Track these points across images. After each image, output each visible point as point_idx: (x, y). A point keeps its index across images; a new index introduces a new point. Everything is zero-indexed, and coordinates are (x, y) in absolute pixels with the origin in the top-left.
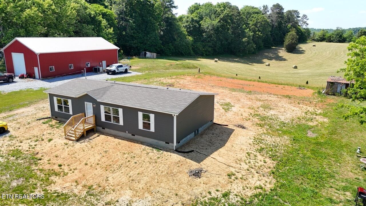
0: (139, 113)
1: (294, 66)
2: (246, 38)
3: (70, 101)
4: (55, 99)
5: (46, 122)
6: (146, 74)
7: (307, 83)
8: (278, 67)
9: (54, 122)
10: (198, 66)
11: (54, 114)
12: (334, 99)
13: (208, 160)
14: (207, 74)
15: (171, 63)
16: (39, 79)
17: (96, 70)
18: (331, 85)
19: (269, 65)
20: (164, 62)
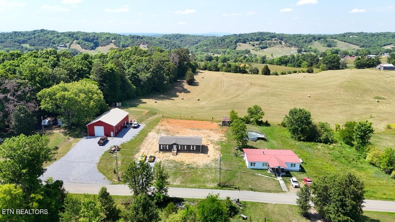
0: (191, 146)
1: (198, 99)
2: (166, 82)
3: (168, 146)
4: (161, 146)
5: (159, 153)
6: (147, 124)
7: (213, 118)
8: (189, 99)
9: (161, 152)
10: (156, 111)
11: (160, 150)
12: (226, 128)
13: (208, 153)
14: (167, 118)
15: (143, 112)
16: (114, 137)
17: (126, 127)
18: (224, 122)
19: (183, 99)
20: (138, 112)
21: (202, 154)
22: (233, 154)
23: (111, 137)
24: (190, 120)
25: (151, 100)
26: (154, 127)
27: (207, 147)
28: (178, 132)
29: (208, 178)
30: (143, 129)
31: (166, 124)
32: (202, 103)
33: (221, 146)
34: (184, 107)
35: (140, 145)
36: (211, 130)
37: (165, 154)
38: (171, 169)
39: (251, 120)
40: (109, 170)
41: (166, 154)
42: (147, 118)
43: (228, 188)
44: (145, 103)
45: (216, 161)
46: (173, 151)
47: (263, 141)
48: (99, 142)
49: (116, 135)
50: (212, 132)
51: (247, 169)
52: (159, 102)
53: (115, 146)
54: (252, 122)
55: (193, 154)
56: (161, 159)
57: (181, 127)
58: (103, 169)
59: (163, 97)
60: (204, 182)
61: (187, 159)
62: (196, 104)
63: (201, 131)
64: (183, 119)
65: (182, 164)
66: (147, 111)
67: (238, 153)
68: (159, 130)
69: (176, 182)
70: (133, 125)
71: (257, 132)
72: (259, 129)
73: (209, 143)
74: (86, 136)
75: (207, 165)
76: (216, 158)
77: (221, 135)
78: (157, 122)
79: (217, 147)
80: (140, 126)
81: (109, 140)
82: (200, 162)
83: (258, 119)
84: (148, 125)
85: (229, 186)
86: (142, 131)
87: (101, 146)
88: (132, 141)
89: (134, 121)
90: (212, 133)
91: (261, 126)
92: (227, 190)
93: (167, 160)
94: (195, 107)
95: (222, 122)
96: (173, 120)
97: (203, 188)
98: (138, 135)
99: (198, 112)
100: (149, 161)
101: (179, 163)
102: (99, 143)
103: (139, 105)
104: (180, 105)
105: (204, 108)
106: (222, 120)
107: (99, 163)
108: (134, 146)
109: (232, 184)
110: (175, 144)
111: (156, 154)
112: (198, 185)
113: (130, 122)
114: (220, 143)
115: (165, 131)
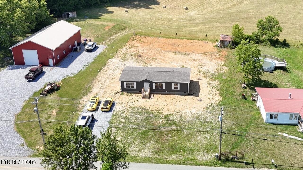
0: (173, 84)
1: (185, 7)
3: (135, 83)
4: (125, 83)
5: (122, 94)
6: (109, 46)
7: (206, 36)
8: (173, 8)
9: (125, 93)
10: (124, 25)
11: (123, 90)
12: (226, 51)
13: (200, 95)
14: (140, 34)
15: (106, 26)
16: (54, 66)
17: (76, 50)
18: (222, 42)
19: (165, 7)
20: (98, 25)
21: (190, 97)
22: (239, 95)
23: (49, 66)
24: (173, 38)
25: (121, 8)
26: (119, 50)
27: (197, 83)
28: (154, 58)
29: (200, 142)
30: (102, 54)
31: (138, 45)
32: (192, 13)
33: (220, 81)
34: (165, 19)
35: (92, 81)
36: (204, 54)
37: (130, 98)
38: (138, 124)
39: (262, 39)
40: (34, 126)
41: (133, 97)
42: (111, 35)
43: (234, 164)
44: (112, 12)
45: (213, 109)
46: (145, 92)
47: (282, 72)
48: (27, 75)
49: (58, 63)
50: (205, 57)
51: (264, 124)
52: (132, 11)
53: (51, 84)
54: (264, 42)
55: (175, 97)
56: (123, 106)
57: (159, 49)
58: (24, 126)
59: (138, 4)
60: (192, 151)
61: (165, 106)
62: (183, 14)
63: (189, 57)
64: (163, 37)
65: (157, 115)
66: (111, 25)
67: (246, 93)
68: (125, 54)
69: (146, 151)
70: (86, 47)
71: (273, 58)
72: (275, 52)
73: (200, 77)
74: (12, 64)
75: (198, 117)
76: (212, 104)
77: (219, 62)
78: (124, 41)
79: (213, 83)
80: (98, 47)
81: (45, 72)
82: (187, 111)
83: (273, 37)
84: (111, 47)
85: (235, 160)
86: (99, 57)
87: (31, 83)
88: (81, 73)
89: (90, 40)
90: (205, 60)
91: (276, 47)
92: (233, 167)
93: (134, 108)
94: (181, 19)
95: (220, 41)
96: (149, 38)
97: (191, 164)
98: (93, 63)
99: (186, 26)
100: (103, 110)
101: (153, 113)
102: (26, 77)
103: (103, 16)
104: (160, 17)
105: (193, 20)
106: (220, 38)
107: (20, 115)
108: (83, 83)
109: (241, 156)
110: (146, 81)
111: (116, 97)
112: (182, 157)
113: (84, 42)
114: (218, 76)
115: (135, 56)
